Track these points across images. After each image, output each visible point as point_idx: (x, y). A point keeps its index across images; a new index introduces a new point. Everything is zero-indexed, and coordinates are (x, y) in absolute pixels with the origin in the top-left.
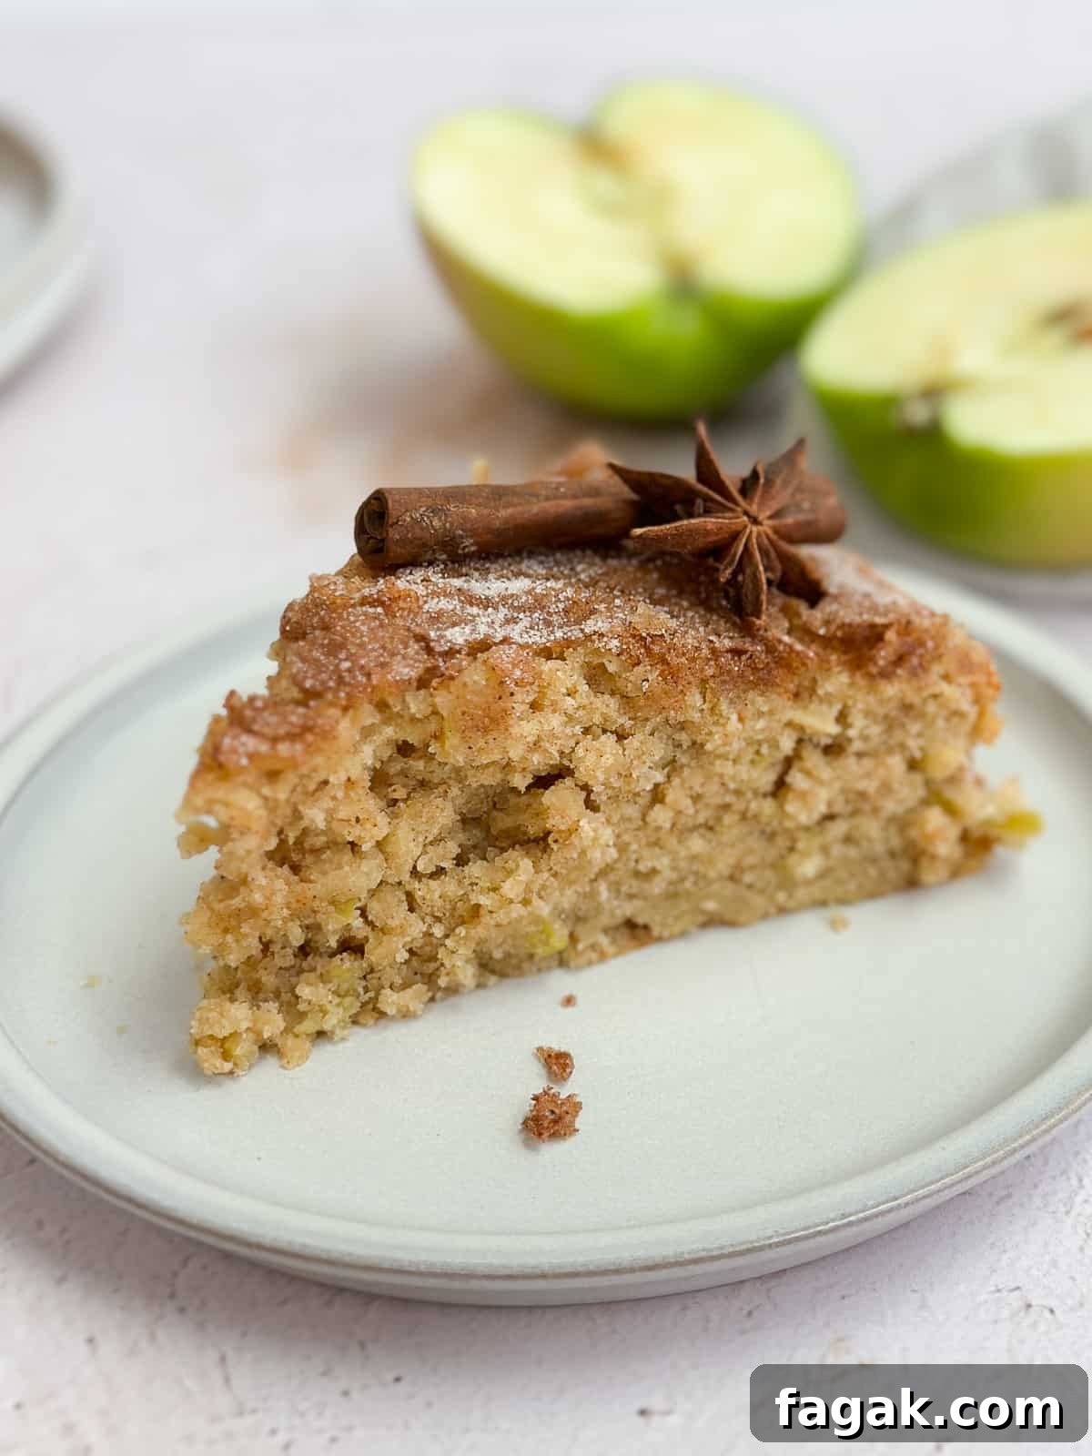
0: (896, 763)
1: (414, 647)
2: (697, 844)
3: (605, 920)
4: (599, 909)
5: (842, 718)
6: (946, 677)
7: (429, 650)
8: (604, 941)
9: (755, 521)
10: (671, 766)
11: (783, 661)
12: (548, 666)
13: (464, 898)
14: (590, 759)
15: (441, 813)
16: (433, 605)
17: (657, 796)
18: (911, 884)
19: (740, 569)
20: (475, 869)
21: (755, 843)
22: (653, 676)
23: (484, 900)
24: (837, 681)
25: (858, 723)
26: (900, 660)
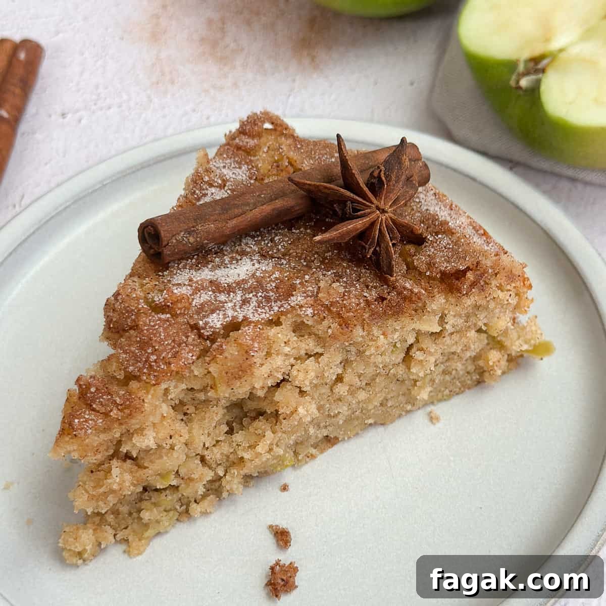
0: (472, 334)
1: (192, 336)
2: (362, 395)
3: (312, 441)
4: (309, 437)
5: (442, 320)
6: (500, 288)
7: (200, 336)
8: (313, 451)
9: (383, 211)
10: (346, 363)
11: (408, 298)
12: (273, 331)
13: (235, 452)
14: (301, 376)
15: (217, 414)
16: (197, 301)
17: (339, 379)
18: (479, 382)
19: (378, 244)
20: (239, 437)
21: (393, 387)
22: (335, 326)
23: (247, 456)
24: (439, 302)
25: (451, 321)
26: (473, 285)
